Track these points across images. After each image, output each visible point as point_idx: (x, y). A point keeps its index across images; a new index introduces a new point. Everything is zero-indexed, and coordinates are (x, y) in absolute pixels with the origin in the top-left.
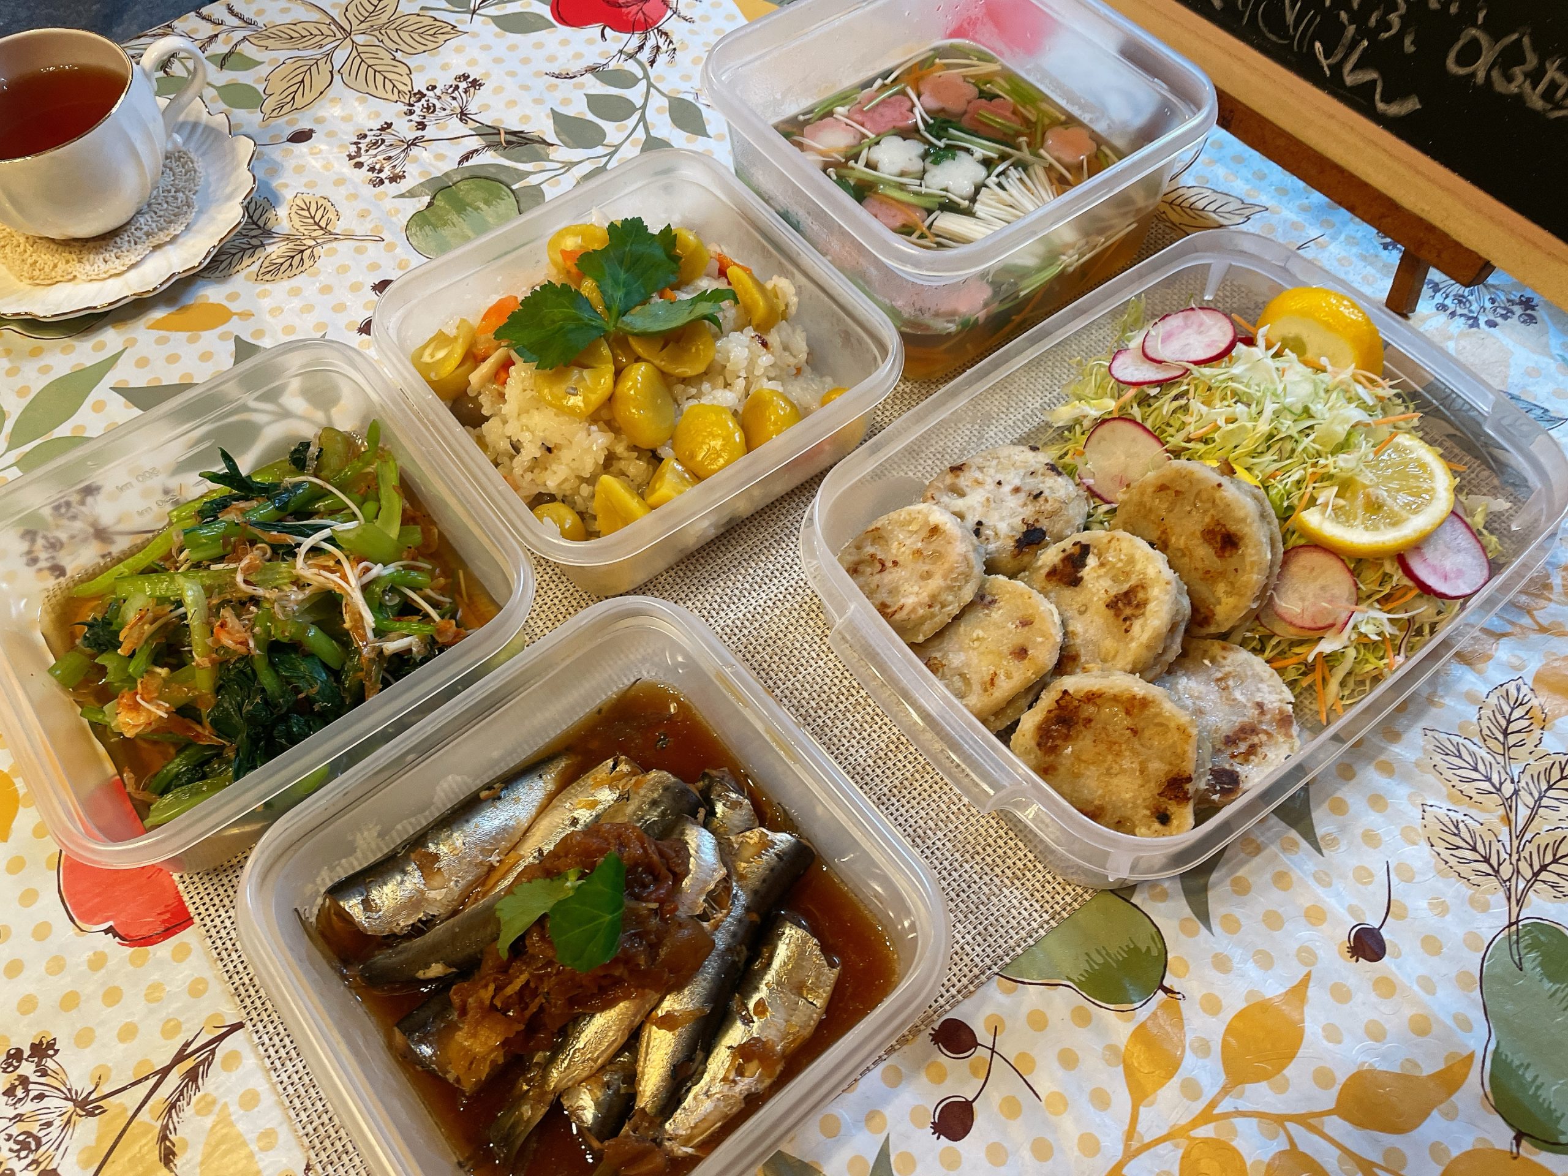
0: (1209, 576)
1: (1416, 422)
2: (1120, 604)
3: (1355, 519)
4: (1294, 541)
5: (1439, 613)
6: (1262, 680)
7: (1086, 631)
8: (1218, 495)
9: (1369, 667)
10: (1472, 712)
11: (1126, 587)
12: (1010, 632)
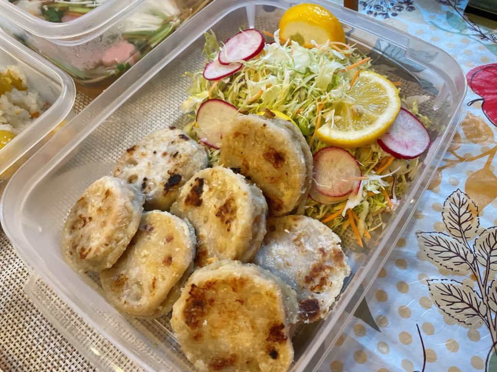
0: (274, 180)
1: (369, 64)
2: (223, 213)
3: (348, 125)
4: (319, 146)
5: (408, 167)
6: (320, 233)
7: (209, 233)
8: (265, 131)
9: (378, 208)
10: (438, 217)
11: (224, 201)
12: (161, 247)
